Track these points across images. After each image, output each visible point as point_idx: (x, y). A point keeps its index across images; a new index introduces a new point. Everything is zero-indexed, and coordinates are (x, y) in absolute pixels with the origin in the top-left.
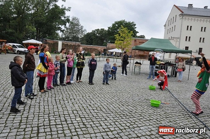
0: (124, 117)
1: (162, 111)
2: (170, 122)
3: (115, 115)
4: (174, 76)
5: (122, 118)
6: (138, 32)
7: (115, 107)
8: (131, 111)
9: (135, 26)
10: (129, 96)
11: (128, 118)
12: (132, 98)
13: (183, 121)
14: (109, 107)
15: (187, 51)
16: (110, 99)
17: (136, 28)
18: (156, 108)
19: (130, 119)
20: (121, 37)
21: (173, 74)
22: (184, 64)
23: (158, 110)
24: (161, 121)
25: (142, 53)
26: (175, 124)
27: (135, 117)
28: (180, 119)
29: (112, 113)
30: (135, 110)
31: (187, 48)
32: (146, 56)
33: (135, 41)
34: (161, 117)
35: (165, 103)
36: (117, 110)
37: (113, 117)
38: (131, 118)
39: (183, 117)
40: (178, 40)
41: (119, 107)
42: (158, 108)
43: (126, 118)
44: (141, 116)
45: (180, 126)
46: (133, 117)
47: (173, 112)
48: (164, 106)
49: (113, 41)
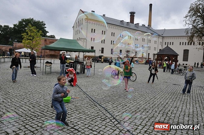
0: (36, 118)
1: (72, 105)
2: (80, 113)
3: (25, 118)
4: (83, 72)
5: (33, 119)
6: (48, 32)
7: (24, 110)
8: (42, 111)
9: (45, 26)
10: (40, 96)
11: (40, 119)
12: (44, 98)
13: (90, 110)
14: (17, 112)
15: (92, 50)
16: (18, 103)
17: (45, 27)
18: (67, 104)
19: (42, 119)
20: (30, 36)
21: (82, 71)
22: (91, 62)
23: (69, 104)
24: (72, 114)
25: (52, 53)
26: (84, 114)
27: (47, 116)
28: (88, 109)
29: (22, 117)
30: (47, 109)
31: (92, 48)
32: (57, 55)
33: (45, 40)
34: (72, 111)
35: (75, 97)
36: (27, 113)
37: (22, 121)
38: (42, 117)
39: (90, 107)
40: (85, 41)
41: (29, 109)
42: (69, 103)
43: (38, 119)
44: (53, 113)
45: (88, 115)
46: (45, 116)
47: (82, 104)
48: (74, 100)
49: (20, 40)
